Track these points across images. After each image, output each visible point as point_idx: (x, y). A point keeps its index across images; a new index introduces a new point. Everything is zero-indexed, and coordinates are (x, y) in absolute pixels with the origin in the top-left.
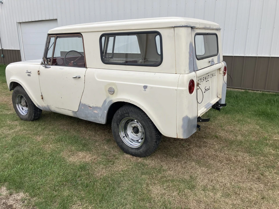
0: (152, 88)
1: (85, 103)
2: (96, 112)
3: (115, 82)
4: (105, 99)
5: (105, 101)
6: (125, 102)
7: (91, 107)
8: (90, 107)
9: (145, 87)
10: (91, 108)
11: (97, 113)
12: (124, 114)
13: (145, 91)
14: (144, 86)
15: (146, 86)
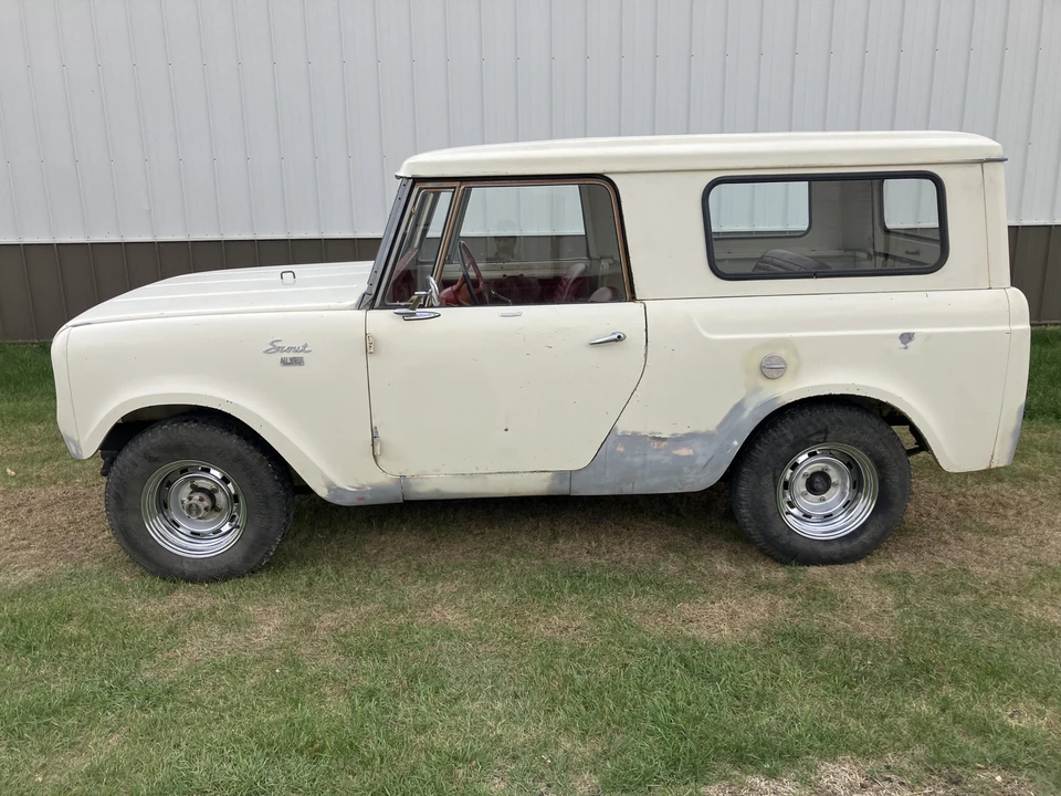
0: (929, 336)
1: (636, 430)
2: (684, 452)
3: (787, 335)
4: (736, 401)
5: (739, 407)
6: (835, 395)
7: (664, 439)
8: (659, 438)
9: (907, 338)
10: (664, 443)
11: (689, 456)
12: (811, 435)
13: (906, 348)
14: (902, 335)
15: (908, 334)
